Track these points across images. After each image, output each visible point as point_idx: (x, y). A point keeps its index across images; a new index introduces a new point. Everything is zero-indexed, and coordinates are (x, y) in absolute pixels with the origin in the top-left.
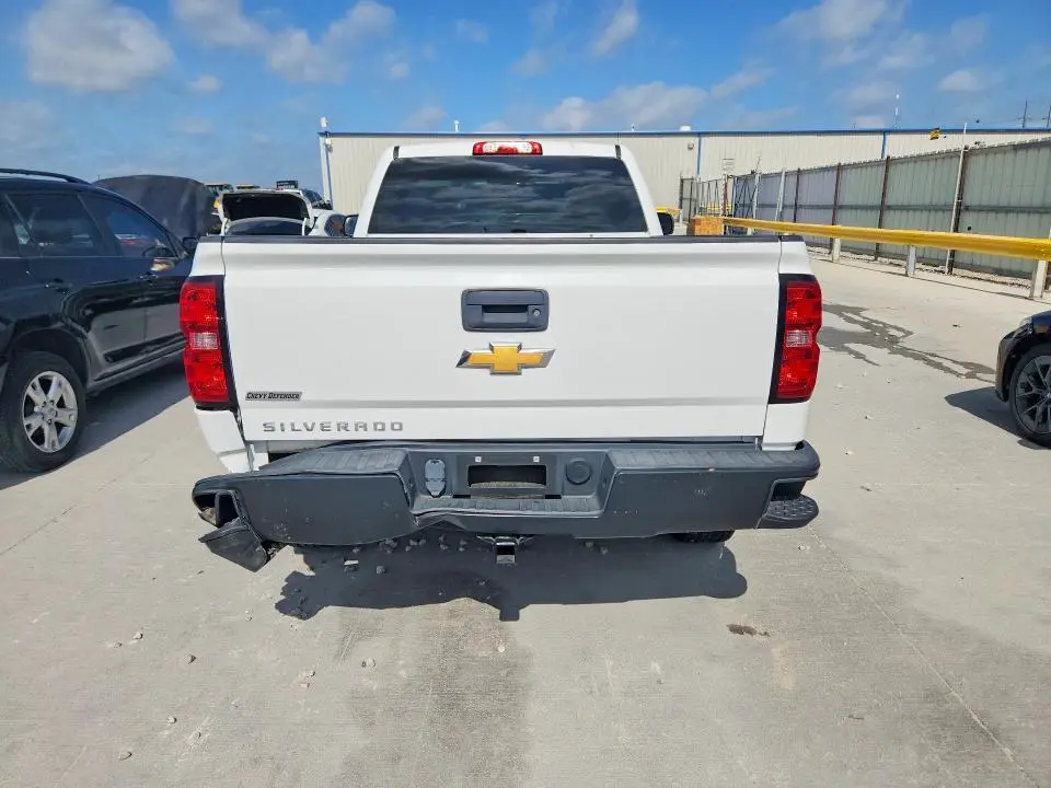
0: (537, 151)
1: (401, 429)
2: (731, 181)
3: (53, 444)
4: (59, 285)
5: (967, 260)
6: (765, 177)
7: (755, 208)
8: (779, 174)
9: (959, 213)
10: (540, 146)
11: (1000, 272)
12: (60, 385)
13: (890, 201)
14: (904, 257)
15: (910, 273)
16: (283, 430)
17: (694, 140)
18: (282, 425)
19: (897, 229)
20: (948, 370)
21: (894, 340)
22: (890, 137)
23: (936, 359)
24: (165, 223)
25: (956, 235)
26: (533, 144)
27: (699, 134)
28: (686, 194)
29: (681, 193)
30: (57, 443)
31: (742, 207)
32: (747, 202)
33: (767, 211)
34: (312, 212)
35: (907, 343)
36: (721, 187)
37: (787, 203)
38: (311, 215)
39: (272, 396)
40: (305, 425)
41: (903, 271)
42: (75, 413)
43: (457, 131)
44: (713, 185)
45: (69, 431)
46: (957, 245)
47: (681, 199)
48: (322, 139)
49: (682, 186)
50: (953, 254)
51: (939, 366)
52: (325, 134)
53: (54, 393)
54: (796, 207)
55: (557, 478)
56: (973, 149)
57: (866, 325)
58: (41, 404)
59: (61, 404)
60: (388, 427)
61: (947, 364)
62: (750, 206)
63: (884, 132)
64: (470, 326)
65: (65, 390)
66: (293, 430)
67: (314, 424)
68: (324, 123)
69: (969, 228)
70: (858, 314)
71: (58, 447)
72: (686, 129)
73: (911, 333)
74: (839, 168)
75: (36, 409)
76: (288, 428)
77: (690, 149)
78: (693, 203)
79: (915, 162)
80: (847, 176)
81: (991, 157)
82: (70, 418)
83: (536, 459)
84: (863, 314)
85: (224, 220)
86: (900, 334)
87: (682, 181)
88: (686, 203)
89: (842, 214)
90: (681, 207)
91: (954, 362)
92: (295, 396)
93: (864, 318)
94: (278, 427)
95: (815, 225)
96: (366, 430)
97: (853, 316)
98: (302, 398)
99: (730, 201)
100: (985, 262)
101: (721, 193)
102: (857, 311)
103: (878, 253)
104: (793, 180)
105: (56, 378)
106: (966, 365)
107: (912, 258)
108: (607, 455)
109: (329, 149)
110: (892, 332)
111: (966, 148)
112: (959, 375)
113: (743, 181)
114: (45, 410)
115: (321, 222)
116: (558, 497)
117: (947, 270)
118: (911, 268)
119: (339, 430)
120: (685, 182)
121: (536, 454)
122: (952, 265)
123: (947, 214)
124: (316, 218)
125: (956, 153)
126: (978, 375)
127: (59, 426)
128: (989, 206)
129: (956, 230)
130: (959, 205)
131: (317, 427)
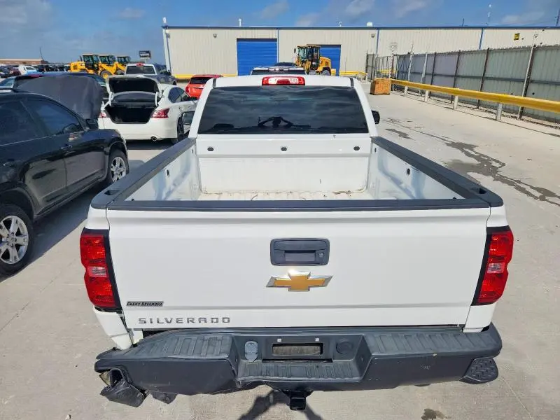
0: (302, 82)
1: (229, 321)
2: (396, 58)
3: (15, 258)
4: (12, 163)
5: (531, 112)
6: (416, 56)
7: (409, 75)
8: (425, 55)
9: (528, 83)
10: (304, 80)
11: (549, 119)
12: (17, 222)
13: (488, 75)
14: (496, 108)
15: (498, 118)
16: (151, 323)
17: (375, 32)
18: (151, 319)
19: (492, 92)
20: (529, 194)
21: (495, 170)
22: (486, 31)
23: (522, 186)
24: (75, 109)
25: (526, 98)
26: (300, 79)
27: (378, 29)
28: (370, 64)
29: (367, 63)
30: (17, 257)
31: (402, 73)
32: (405, 70)
33: (417, 76)
34: (161, 86)
35: (503, 172)
36: (390, 61)
37: (428, 72)
38: (160, 90)
39: (144, 304)
40: (166, 319)
41: (494, 117)
42: (27, 237)
43: (240, 26)
44: (385, 60)
45: (24, 249)
46: (525, 104)
47: (367, 67)
48: (164, 30)
49: (368, 59)
50: (522, 108)
51: (523, 190)
52: (166, 27)
53: (13, 228)
54: (433, 75)
55: (330, 350)
56: (538, 47)
57: (478, 158)
58: (6, 236)
59: (18, 233)
60: (220, 320)
61: (528, 189)
62: (407, 73)
63: (483, 28)
64: (275, 262)
65: (21, 224)
66: (158, 322)
67: (172, 319)
68: (165, 20)
69: (533, 94)
70: (472, 150)
71: (18, 259)
72: (370, 24)
73: (504, 165)
74: (460, 53)
75: (3, 240)
76: (155, 321)
77: (373, 37)
78: (373, 69)
79: (504, 52)
80: (464, 59)
81: (549, 53)
82: (24, 241)
83: (317, 340)
84: (475, 149)
85: (110, 93)
86: (497, 165)
87: (368, 55)
88: (370, 69)
89: (460, 81)
90: (366, 71)
91: (532, 187)
92: (159, 304)
93: (477, 153)
94: (148, 321)
95: (444, 87)
96: (206, 322)
97: (470, 151)
98: (164, 305)
99: (395, 69)
100: (541, 114)
101: (390, 64)
102: (471, 147)
103: (479, 104)
104: (432, 59)
105: (14, 218)
106: (538, 190)
107: (500, 110)
108: (363, 338)
109: (168, 36)
110: (494, 164)
111: (535, 46)
112: (536, 198)
113: (403, 58)
114: (9, 240)
115: (166, 94)
116: (330, 360)
117: (518, 116)
118: (499, 115)
119: (188, 322)
120: (370, 56)
121: (317, 337)
122: (522, 114)
123: (521, 84)
124: (163, 91)
125: (529, 48)
126: (547, 198)
127: (18, 246)
128: (545, 81)
129: (525, 95)
130: (528, 79)
131: (174, 321)
